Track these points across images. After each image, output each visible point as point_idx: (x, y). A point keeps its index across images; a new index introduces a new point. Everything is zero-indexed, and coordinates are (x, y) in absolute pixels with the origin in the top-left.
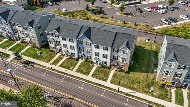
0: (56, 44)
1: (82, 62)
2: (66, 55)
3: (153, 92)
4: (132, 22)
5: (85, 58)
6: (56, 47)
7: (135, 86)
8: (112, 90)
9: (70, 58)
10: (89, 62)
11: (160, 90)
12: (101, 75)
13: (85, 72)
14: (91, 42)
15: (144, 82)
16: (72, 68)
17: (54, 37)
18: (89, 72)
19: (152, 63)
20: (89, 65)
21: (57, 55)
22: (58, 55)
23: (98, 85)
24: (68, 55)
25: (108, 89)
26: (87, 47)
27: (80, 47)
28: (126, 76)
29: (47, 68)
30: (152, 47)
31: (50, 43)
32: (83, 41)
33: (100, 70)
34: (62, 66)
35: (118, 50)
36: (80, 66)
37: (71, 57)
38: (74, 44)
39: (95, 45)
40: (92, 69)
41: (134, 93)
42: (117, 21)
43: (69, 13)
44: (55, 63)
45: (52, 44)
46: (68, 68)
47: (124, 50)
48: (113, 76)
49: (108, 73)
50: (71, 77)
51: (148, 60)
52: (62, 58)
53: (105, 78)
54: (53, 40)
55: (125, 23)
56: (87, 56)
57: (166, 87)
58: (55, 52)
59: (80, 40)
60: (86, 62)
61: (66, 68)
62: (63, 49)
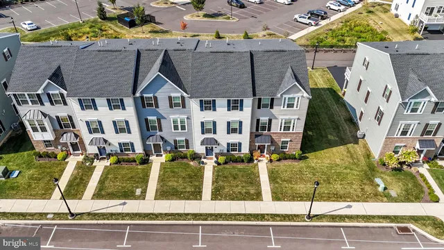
0: (58, 127)
1: (162, 163)
2: (102, 154)
3: (386, 191)
4: (234, 32)
5: (169, 148)
6: (57, 139)
7: (338, 187)
8: (290, 220)
9: (118, 162)
10: (185, 157)
11: (399, 179)
12: (237, 186)
13: (188, 190)
14: (185, 94)
15: (353, 172)
16: (138, 192)
17: (47, 104)
18: (199, 188)
19: (340, 116)
20: (188, 166)
21: (67, 163)
22: (73, 162)
23: (242, 217)
24: (109, 155)
25: (278, 219)
26: (174, 114)
27: (149, 118)
28: (302, 168)
29: (51, 216)
30: (315, 81)
31: (35, 130)
32: (156, 98)
33: (226, 173)
34: (103, 193)
35: (272, 100)
36: (162, 179)
37: (122, 157)
38: (129, 114)
39: (201, 101)
40: (202, 177)
41: (346, 207)
42: (198, 35)
43: (50, 33)
44: (74, 191)
45: (44, 129)
46: (128, 195)
47: (291, 96)
48: (270, 177)
49: (253, 173)
50: (151, 219)
51: (326, 113)
52: (92, 169)
53: (252, 192)
54: (45, 115)
55: (219, 37)
56: (175, 141)
57: (405, 167)
58: (60, 156)
59: (145, 95)
60: (173, 160)
61: (119, 198)
62: (87, 137)
